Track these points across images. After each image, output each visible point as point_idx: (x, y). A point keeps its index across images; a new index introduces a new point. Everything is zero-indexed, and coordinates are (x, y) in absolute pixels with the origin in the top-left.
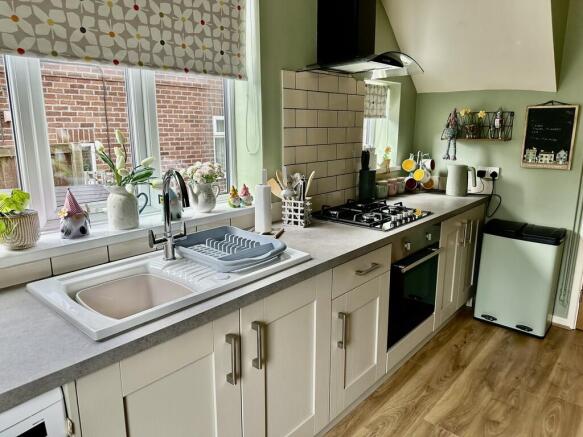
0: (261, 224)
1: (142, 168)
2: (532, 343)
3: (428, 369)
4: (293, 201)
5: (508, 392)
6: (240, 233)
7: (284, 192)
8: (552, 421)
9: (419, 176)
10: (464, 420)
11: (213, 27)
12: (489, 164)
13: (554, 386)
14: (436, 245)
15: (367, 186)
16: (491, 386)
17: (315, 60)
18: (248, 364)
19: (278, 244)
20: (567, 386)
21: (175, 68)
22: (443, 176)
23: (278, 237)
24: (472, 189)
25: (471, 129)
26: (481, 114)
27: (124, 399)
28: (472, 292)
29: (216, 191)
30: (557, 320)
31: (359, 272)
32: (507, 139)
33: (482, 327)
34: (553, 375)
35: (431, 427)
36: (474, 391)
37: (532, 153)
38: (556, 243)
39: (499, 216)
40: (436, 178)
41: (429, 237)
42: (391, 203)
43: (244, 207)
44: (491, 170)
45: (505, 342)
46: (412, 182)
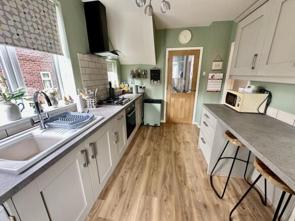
0: (80, 109)
1: (18, 92)
2: (158, 128)
3: (137, 142)
4: (90, 100)
5: (156, 141)
6: (73, 113)
7: (87, 97)
8: (167, 145)
9: (125, 89)
10: (149, 152)
11: (44, 32)
12: (142, 85)
13: (165, 137)
14: (135, 108)
15: (112, 93)
16: (153, 141)
17: (89, 51)
18: (90, 158)
19: (91, 115)
20: (167, 136)
21: (27, 47)
22: (131, 89)
23: (88, 112)
24: (139, 92)
25: (137, 75)
26: (139, 71)
27: (41, 193)
28: (143, 118)
29: (57, 99)
30: (162, 121)
31: (118, 119)
32: (146, 78)
33: (147, 127)
34: (164, 134)
35: (142, 156)
36: (149, 144)
37: (152, 81)
38: (160, 103)
39: (146, 98)
40: (129, 89)
41: (133, 106)
42: (121, 97)
43: (70, 104)
44: (143, 86)
45: (152, 129)
46: (124, 91)
